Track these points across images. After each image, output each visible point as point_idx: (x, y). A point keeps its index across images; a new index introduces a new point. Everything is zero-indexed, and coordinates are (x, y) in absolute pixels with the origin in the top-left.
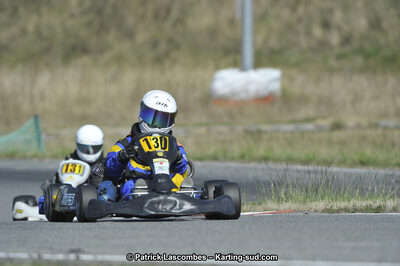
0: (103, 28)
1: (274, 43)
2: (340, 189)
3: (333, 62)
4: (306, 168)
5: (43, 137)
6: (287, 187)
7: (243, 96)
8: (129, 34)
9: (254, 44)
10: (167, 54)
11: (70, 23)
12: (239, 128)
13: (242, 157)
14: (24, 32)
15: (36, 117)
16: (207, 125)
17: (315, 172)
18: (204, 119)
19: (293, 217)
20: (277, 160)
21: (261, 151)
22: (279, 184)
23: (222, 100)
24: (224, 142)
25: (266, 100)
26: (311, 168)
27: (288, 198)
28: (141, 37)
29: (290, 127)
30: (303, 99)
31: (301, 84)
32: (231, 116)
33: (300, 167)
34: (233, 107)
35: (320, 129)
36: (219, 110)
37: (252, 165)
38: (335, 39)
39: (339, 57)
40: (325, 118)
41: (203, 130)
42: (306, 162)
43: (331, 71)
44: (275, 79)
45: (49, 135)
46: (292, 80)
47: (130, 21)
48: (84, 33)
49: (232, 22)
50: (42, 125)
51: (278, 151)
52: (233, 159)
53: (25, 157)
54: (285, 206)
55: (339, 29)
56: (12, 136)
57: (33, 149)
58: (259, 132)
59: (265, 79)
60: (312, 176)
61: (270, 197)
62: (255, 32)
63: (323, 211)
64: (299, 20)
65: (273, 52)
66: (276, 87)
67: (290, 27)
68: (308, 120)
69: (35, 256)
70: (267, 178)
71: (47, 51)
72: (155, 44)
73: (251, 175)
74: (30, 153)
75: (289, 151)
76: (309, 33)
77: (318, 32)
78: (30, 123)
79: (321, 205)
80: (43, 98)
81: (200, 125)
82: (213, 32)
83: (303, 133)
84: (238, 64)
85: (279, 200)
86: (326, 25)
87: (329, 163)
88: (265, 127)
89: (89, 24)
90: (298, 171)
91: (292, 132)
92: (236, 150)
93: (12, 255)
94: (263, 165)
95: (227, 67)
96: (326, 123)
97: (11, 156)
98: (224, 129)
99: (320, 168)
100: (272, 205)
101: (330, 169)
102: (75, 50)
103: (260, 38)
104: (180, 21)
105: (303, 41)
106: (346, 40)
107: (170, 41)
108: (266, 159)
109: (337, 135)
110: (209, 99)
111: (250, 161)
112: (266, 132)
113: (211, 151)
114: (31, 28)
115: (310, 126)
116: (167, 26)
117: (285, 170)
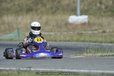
0: (37, 4)
1: (86, 8)
2: (105, 50)
3: (102, 14)
4: (95, 44)
5: (20, 35)
6: (90, 49)
7: (77, 23)
8: (45, 6)
9: (80, 8)
10: (55, 11)
11: (28, 2)
12: (76, 32)
13: (77, 41)
14: (14, 5)
15: (18, 29)
16: (66, 31)
17: (98, 45)
18: (66, 30)
19: (91, 58)
20: (87, 41)
21: (82, 39)
22: (87, 48)
23: (71, 24)
24: (72, 36)
25: (84, 24)
26: (96, 44)
27: (90, 52)
28: (48, 6)
29: (90, 32)
30: (94, 24)
31: (93, 20)
32: (74, 29)
33: (93, 44)
34: (74, 26)
35: (99, 33)
36: (70, 27)
37: (80, 43)
38: (103, 7)
39: (104, 12)
40: (100, 29)
41: (65, 33)
42: (95, 42)
43: (102, 16)
44: (86, 19)
45: (22, 34)
46: (91, 18)
47: (45, 2)
48: (32, 5)
49: (74, 2)
50: (20, 31)
51: (87, 39)
52: (74, 41)
53: (15, 41)
54: (89, 55)
55: (104, 4)
56: (11, 34)
57: (17, 38)
58: (82, 33)
59: (83, 18)
60: (97, 46)
61: (85, 52)
62: (80, 5)
63: (100, 56)
64: (93, 2)
65: (86, 10)
66: (86, 21)
67: (90, 4)
68: (96, 30)
69: (18, 69)
70: (84, 47)
71: (21, 10)
72: (52, 8)
73: (79, 46)
74: (16, 40)
75: (90, 39)
76: (96, 5)
77: (98, 5)
78: (16, 31)
79: (99, 54)
80: (20, 24)
81: (64, 31)
82: (68, 5)
83: (94, 34)
84: (76, 14)
85: (87, 53)
86: (101, 3)
87: (101, 42)
88: (83, 32)
89: (33, 3)
90: (93, 45)
91: (91, 34)
92: (75, 38)
93: (11, 69)
94: (83, 43)
95: (73, 15)
96: (101, 31)
97: (11, 40)
98: (72, 33)
99: (99, 44)
100: (85, 54)
101: (102, 44)
102: (29, 10)
103: (82, 7)
104: (59, 2)
105: (94, 8)
106: (106, 7)
107: (56, 7)
108: (83, 41)
109: (104, 34)
110: (67, 24)
111: (79, 42)
112: (84, 34)
113: (68, 39)
114: (16, 3)
115: (96, 32)
116: (55, 3)
117: (89, 44)
